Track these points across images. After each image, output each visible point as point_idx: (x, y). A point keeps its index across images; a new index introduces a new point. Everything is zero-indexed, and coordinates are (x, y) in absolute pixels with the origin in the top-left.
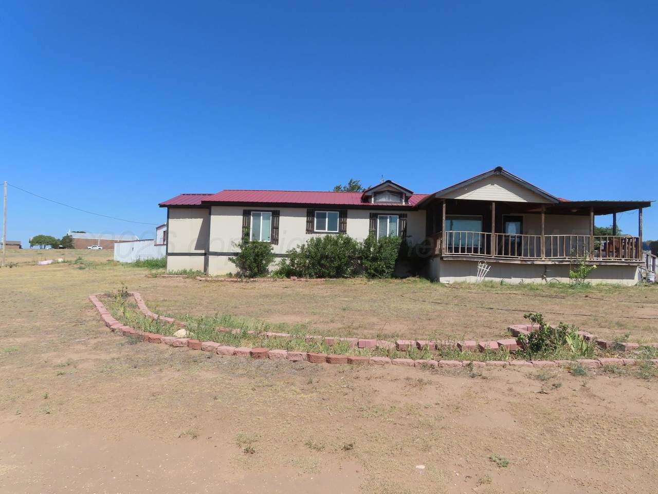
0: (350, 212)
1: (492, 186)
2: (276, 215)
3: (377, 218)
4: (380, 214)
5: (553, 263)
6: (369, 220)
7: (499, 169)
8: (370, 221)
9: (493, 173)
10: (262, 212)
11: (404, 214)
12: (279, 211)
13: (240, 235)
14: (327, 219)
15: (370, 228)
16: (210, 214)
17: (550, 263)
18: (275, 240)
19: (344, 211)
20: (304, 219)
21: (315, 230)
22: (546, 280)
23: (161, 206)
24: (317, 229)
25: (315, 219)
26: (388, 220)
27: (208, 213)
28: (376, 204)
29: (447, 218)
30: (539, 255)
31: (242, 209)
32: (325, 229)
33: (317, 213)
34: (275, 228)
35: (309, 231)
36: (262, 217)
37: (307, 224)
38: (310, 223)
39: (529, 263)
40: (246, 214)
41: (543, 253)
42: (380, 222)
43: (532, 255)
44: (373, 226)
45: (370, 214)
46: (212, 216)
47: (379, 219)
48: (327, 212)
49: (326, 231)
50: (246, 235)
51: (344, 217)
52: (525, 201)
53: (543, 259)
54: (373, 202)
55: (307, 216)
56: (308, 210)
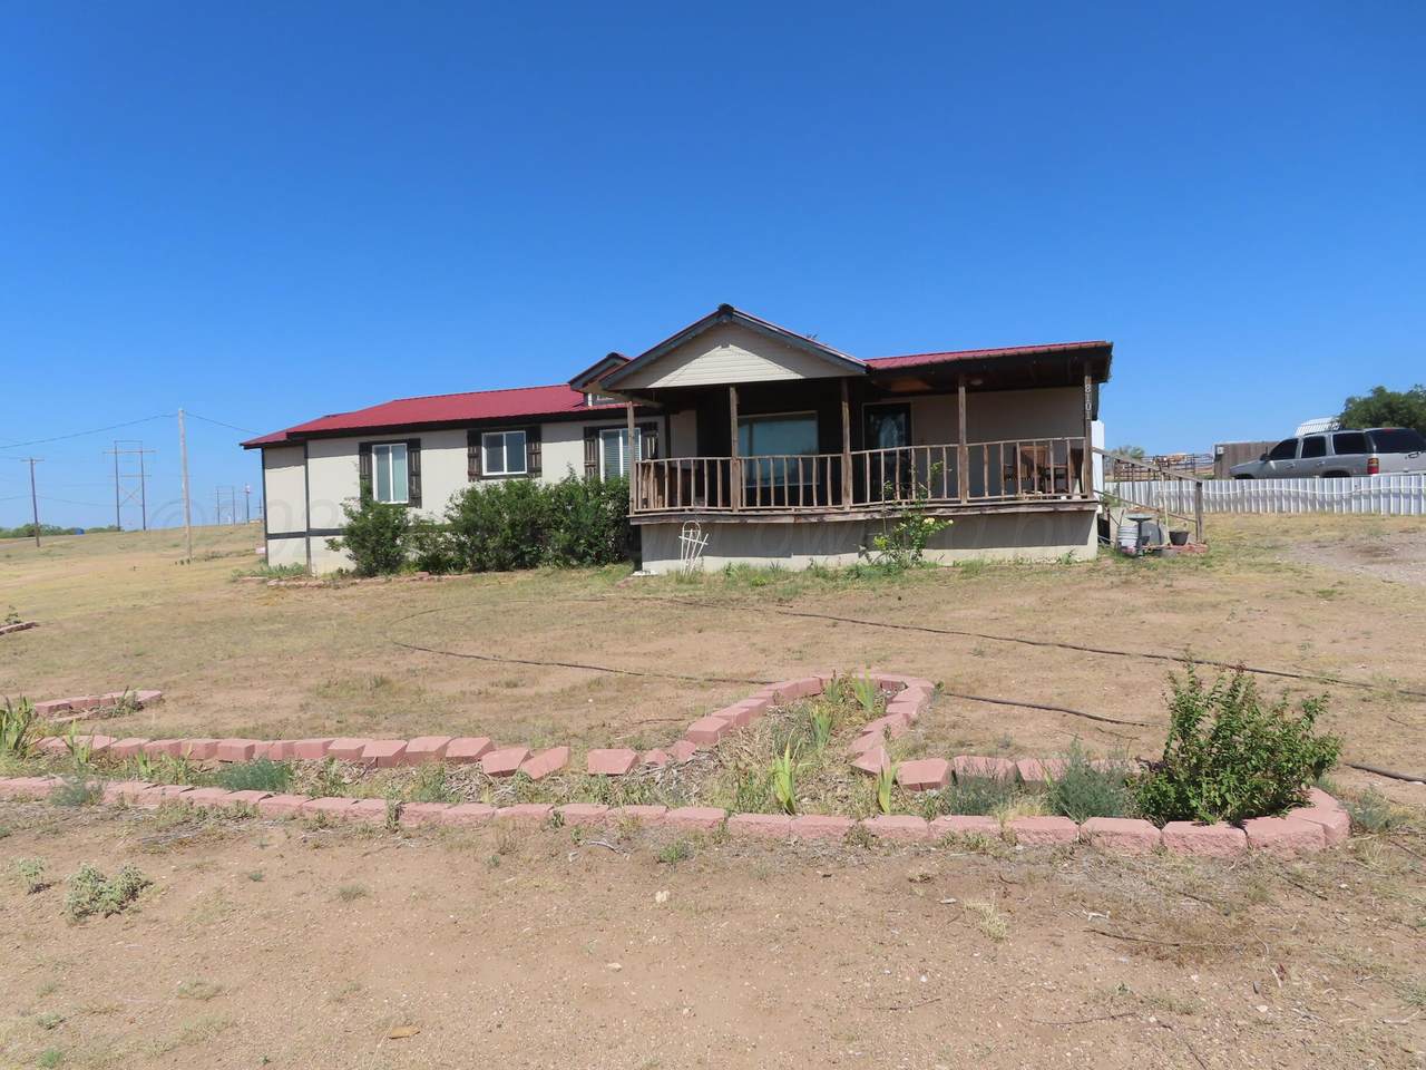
0: (546, 429)
1: (725, 351)
2: (414, 447)
3: (598, 437)
4: (603, 428)
5: (868, 517)
6: (582, 442)
7: (726, 310)
8: (585, 443)
9: (715, 320)
10: (390, 446)
11: (650, 423)
12: (419, 440)
13: (357, 493)
14: (505, 447)
15: (586, 458)
16: (306, 457)
17: (861, 517)
18: (416, 499)
19: (533, 427)
20: (465, 451)
21: (485, 473)
22: (867, 557)
23: (248, 446)
24: (489, 471)
25: (484, 449)
26: (621, 438)
27: (303, 454)
28: (596, 408)
29: (740, 424)
30: (837, 500)
31: (355, 442)
32: (503, 470)
33: (488, 438)
34: (415, 474)
35: (474, 475)
36: (391, 455)
37: (469, 462)
38: (474, 458)
39: (814, 520)
40: (365, 451)
41: (848, 495)
42: (605, 446)
43: (822, 502)
44: (591, 453)
45: (585, 428)
46: (309, 460)
47: (604, 439)
48: (504, 434)
49: (505, 472)
50: (367, 491)
51: (535, 442)
52: (799, 377)
53: (847, 509)
54: (590, 404)
55: (469, 445)
56: (469, 432)
